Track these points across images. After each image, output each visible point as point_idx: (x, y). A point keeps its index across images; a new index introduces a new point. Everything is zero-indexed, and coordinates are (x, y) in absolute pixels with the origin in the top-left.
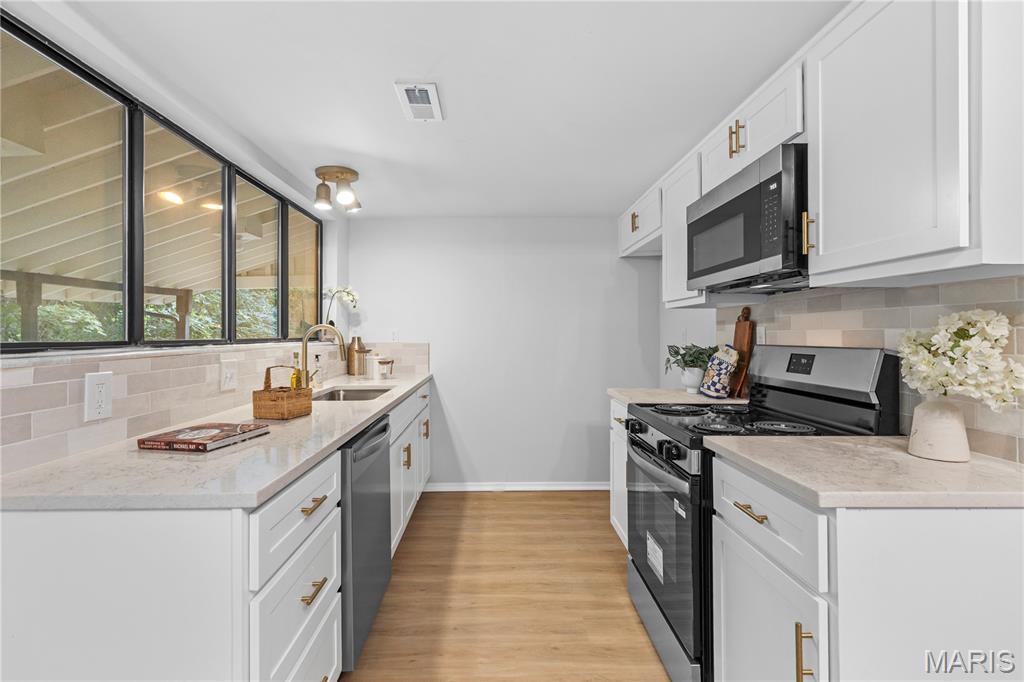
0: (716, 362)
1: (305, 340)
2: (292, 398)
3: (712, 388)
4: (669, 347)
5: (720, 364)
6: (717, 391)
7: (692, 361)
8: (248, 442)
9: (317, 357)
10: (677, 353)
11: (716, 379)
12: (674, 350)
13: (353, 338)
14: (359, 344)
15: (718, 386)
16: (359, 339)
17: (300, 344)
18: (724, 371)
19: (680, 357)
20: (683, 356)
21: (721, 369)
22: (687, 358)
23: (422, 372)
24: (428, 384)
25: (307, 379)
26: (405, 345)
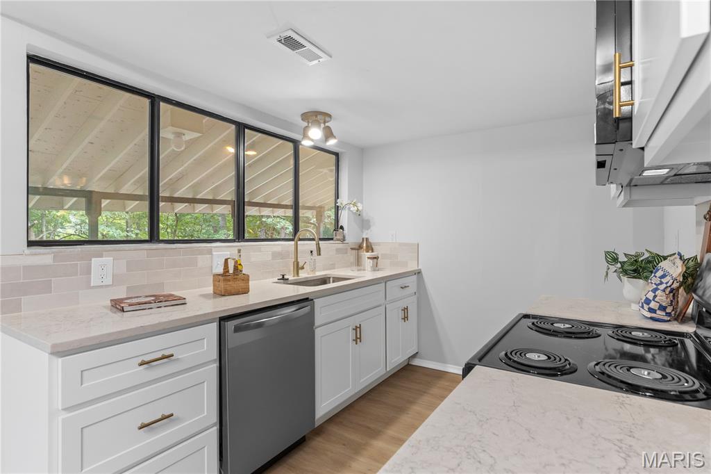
0: (659, 273)
1: (296, 239)
2: (229, 281)
3: (646, 307)
4: (607, 253)
5: (663, 276)
6: (651, 310)
7: (635, 271)
8: (163, 308)
9: (311, 252)
10: (615, 260)
11: (651, 295)
12: (612, 258)
13: (363, 239)
14: (367, 243)
15: (653, 305)
16: (367, 239)
17: (293, 243)
18: (663, 286)
19: (619, 265)
20: (623, 263)
21: (661, 283)
22: (626, 267)
23: (412, 267)
24: (415, 277)
25: (298, 268)
26: (400, 244)
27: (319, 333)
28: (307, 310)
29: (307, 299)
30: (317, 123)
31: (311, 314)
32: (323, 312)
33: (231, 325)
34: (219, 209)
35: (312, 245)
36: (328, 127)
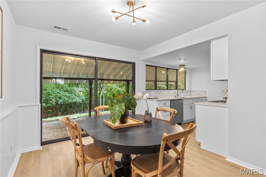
23: (204, 96)
24: (205, 98)
25: (178, 95)
26: (201, 91)
27: (184, 106)
28: (182, 101)
29: (182, 99)
30: (182, 67)
31: (183, 102)
32: (185, 102)
33: (172, 101)
34: (151, 83)
35: (181, 91)
36: (185, 67)
